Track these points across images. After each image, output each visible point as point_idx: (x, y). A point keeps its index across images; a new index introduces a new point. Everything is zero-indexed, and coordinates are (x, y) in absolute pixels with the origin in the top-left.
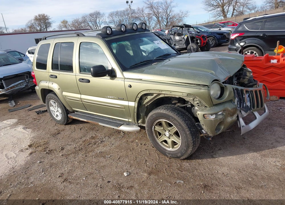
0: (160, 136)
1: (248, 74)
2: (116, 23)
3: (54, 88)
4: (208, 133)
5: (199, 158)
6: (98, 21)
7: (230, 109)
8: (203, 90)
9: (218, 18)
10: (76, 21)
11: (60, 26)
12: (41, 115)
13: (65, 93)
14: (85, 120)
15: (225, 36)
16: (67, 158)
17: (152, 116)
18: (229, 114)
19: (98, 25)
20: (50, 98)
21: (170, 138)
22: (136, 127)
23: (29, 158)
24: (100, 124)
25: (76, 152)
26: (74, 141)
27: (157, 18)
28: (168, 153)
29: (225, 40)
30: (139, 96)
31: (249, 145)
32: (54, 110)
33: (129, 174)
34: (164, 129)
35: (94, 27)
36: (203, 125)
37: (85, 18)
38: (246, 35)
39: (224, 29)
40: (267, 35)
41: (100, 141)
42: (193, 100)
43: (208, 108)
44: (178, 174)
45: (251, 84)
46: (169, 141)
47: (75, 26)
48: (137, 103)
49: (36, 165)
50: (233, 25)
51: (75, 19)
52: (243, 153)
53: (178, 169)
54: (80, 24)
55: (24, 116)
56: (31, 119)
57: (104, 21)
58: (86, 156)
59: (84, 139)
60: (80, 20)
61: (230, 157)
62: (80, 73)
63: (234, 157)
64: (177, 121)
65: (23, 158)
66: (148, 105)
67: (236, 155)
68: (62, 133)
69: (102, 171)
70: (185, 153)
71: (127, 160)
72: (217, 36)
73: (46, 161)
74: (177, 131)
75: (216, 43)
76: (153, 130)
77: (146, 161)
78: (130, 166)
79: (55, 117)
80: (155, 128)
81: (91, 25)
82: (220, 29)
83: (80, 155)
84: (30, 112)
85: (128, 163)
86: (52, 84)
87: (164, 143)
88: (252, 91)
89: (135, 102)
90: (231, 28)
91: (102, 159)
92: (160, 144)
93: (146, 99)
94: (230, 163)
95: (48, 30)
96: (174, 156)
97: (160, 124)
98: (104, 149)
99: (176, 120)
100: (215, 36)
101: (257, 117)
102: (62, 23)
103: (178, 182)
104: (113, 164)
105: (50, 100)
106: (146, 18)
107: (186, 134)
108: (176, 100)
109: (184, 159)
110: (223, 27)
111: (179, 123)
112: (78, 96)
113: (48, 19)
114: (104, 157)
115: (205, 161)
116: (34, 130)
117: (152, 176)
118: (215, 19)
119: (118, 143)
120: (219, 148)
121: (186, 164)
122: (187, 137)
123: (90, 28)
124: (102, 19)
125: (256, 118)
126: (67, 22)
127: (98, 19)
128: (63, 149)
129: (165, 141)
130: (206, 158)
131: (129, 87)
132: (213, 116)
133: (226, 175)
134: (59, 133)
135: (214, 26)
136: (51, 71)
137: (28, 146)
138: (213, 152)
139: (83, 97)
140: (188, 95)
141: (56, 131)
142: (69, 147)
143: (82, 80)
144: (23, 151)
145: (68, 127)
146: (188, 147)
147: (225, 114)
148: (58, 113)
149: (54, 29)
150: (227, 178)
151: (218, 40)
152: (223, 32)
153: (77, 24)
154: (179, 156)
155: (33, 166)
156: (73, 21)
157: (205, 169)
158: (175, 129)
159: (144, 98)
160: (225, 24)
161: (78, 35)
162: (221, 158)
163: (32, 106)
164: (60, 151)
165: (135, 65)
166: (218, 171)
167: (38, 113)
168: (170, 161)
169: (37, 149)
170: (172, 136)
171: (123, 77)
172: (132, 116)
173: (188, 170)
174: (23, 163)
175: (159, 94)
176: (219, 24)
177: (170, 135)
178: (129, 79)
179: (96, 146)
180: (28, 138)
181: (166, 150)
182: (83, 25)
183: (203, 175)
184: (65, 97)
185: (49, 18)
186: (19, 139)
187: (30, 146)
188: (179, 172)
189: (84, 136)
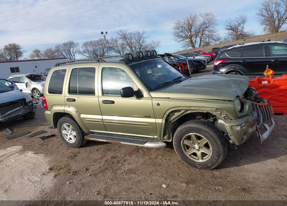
0: (188, 149)
1: (254, 92)
2: (90, 53)
3: (71, 111)
4: (235, 142)
5: (226, 167)
6: (71, 50)
7: (251, 121)
8: (229, 105)
9: (187, 48)
10: (49, 51)
11: (32, 56)
12: (46, 140)
13: (82, 116)
14: (105, 141)
15: (201, 63)
16: (96, 177)
17: (181, 131)
18: (250, 125)
19: (72, 54)
20: (64, 122)
21: (199, 151)
22: (162, 143)
23: (55, 180)
24: (122, 143)
25: (103, 171)
26: (95, 161)
27: (130, 48)
28: (197, 165)
29: (202, 67)
30: (168, 113)
31: (265, 154)
32: (67, 134)
33: (168, 186)
34: (193, 142)
35: (67, 56)
36: (231, 135)
37: (58, 47)
38: (228, 61)
39: (197, 58)
40: (246, 62)
41: (123, 160)
42: (221, 114)
43: (233, 121)
44: (213, 181)
45: (258, 100)
46: (199, 153)
47: (48, 55)
48: (164, 120)
49: (67, 186)
50: (204, 54)
51: (48, 48)
52: (263, 161)
53: (212, 177)
54: (53, 54)
55: (28, 142)
56: (37, 145)
57: (78, 50)
58: (115, 174)
59: (105, 159)
60: (54, 49)
61: (253, 164)
62: (103, 95)
63: (257, 164)
64: (209, 133)
65: (49, 181)
66: (174, 121)
67: (257, 162)
68: (78, 155)
69: (138, 185)
70: (215, 163)
71: (159, 175)
72: (195, 63)
73: (75, 181)
74: (207, 142)
75: (194, 70)
76: (182, 144)
77: (178, 173)
78: (165, 179)
79: (67, 140)
80: (183, 142)
81: (64, 54)
82: (194, 58)
83: (109, 174)
84: (33, 139)
85: (161, 177)
86: (69, 107)
87: (192, 155)
88: (262, 106)
89: (162, 118)
90: (203, 56)
91: (133, 175)
92: (189, 157)
93: (174, 116)
94: (255, 169)
95: (19, 59)
96: (205, 167)
97: (189, 138)
98: (131, 167)
99: (207, 132)
100: (193, 64)
101: (268, 129)
102: (34, 52)
103: (217, 188)
104: (147, 178)
105: (63, 124)
106: (120, 48)
107: (217, 144)
108: (200, 116)
109: (214, 169)
110: (197, 56)
111: (210, 135)
112: (100, 117)
113: (19, 49)
114: (135, 173)
115: (232, 169)
116: (46, 155)
117: (190, 186)
118: (184, 48)
119: (141, 160)
120: (240, 158)
121: (217, 173)
122: (218, 147)
123: (63, 57)
124: (76, 48)
125: (266, 130)
126: (39, 51)
127: (72, 49)
128: (87, 170)
129: (195, 154)
130: (232, 167)
131: (158, 105)
132: (239, 127)
133: (258, 179)
134: (76, 156)
135: (188, 55)
136: (68, 95)
137: (49, 169)
138: (236, 161)
139: (105, 117)
140: (217, 109)
141: (71, 154)
142: (93, 168)
143: (105, 102)
144: (46, 174)
145: (82, 150)
146: (219, 156)
147: (247, 125)
148: (71, 137)
149: (25, 58)
150: (259, 181)
151: (196, 66)
152: (199, 60)
153: (50, 53)
154: (209, 166)
155: (63, 187)
156: (46, 51)
157: (236, 176)
158: (205, 140)
159: (171, 115)
160: (198, 53)
161: (99, 61)
162: (246, 166)
163: (32, 133)
164: (85, 172)
165: (159, 86)
166: (248, 176)
167: (43, 138)
168: (200, 171)
169: (60, 172)
170: (202, 148)
171: (150, 97)
172: (158, 133)
173: (221, 178)
174: (52, 185)
175: (187, 110)
176: (193, 53)
177: (200, 147)
178: (157, 98)
179: (120, 165)
180: (44, 162)
181: (196, 162)
182: (56, 54)
183: (236, 180)
184: (82, 119)
185: (21, 47)
186: (34, 164)
187: (51, 169)
188: (214, 180)
189: (104, 156)
